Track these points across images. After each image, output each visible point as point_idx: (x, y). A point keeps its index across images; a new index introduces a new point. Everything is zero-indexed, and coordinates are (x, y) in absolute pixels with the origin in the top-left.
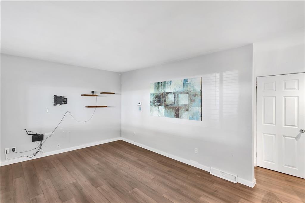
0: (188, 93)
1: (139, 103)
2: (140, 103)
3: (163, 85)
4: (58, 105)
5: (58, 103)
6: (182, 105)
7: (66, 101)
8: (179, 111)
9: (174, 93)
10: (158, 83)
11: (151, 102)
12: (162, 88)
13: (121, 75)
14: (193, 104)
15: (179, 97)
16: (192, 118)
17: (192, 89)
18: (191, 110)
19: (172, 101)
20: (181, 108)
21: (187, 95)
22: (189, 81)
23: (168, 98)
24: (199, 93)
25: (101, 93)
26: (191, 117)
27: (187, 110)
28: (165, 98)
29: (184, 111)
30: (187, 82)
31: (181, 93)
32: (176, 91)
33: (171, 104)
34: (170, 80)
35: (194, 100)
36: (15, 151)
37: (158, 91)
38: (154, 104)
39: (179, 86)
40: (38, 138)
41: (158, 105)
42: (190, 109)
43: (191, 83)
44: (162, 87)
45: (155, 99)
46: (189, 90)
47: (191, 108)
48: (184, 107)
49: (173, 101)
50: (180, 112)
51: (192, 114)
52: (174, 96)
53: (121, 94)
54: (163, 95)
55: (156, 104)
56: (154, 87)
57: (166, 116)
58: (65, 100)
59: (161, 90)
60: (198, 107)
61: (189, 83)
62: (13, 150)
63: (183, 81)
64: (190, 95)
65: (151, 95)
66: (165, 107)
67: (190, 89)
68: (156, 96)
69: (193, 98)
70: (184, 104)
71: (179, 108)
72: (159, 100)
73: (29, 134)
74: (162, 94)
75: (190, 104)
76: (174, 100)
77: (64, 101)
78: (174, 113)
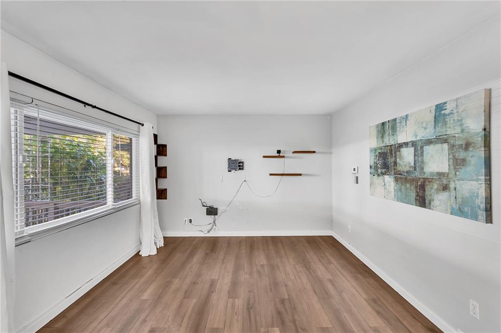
0: (445, 141)
1: (354, 170)
2: (356, 170)
3: (391, 127)
4: (233, 171)
5: (233, 169)
6: (432, 174)
7: (243, 166)
8: (426, 189)
9: (414, 144)
10: (383, 123)
11: (371, 167)
12: (389, 135)
13: (331, 118)
14: (462, 173)
15: (425, 153)
16: (459, 212)
17: (458, 130)
18: (455, 189)
19: (409, 163)
20: (429, 182)
21: (446, 146)
22: (449, 108)
23: (401, 158)
24: (480, 139)
25: (294, 152)
26: (456, 207)
27: (445, 188)
28: (395, 156)
29: (438, 190)
30: (443, 112)
31: (429, 142)
32: (418, 138)
33: (407, 172)
34: (403, 114)
35: (464, 160)
36: (192, 223)
37: (383, 142)
38: (377, 170)
39: (424, 125)
40: (212, 211)
41: (383, 174)
42: (452, 186)
43: (455, 111)
44: (390, 131)
45: (378, 160)
46: (449, 132)
47: (457, 182)
48: (436, 180)
49: (413, 164)
50: (427, 193)
51: (459, 200)
52: (413, 150)
53: (331, 153)
54: (391, 150)
55: (379, 170)
56: (376, 135)
57: (400, 199)
58: (242, 164)
59: (389, 141)
60: (477, 180)
61: (448, 115)
62: (191, 221)
63: (433, 112)
64: (453, 146)
65: (372, 151)
66: (395, 177)
67: (452, 130)
68: (379, 153)
69: (462, 154)
70: (437, 171)
71: (424, 181)
72: (384, 163)
73: (203, 206)
74: (389, 148)
75: (453, 173)
76: (415, 161)
77: (239, 166)
78: (413, 195)
